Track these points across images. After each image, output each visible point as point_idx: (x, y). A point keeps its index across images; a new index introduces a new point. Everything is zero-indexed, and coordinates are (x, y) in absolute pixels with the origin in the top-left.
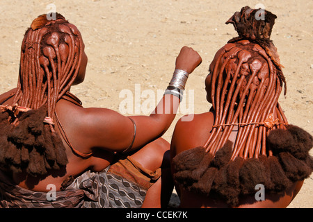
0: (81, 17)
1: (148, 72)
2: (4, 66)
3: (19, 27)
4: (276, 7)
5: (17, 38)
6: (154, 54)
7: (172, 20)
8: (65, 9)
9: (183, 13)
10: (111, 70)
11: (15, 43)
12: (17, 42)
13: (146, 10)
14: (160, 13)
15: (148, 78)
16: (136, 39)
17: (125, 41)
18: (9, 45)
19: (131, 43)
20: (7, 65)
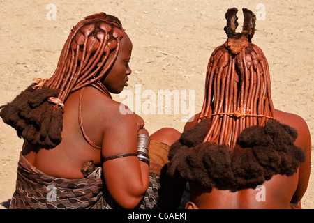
0: (126, 11)
1: (181, 62)
2: (52, 54)
3: (69, 19)
4: (301, 7)
5: (66, 28)
6: (188, 46)
7: (207, 17)
8: (113, 4)
9: (217, 10)
10: (147, 60)
11: (64, 34)
12: (65, 32)
13: (184, 7)
14: (196, 9)
15: (181, 68)
16: (172, 32)
17: (162, 34)
18: (59, 35)
19: (167, 36)
20: (54, 53)
